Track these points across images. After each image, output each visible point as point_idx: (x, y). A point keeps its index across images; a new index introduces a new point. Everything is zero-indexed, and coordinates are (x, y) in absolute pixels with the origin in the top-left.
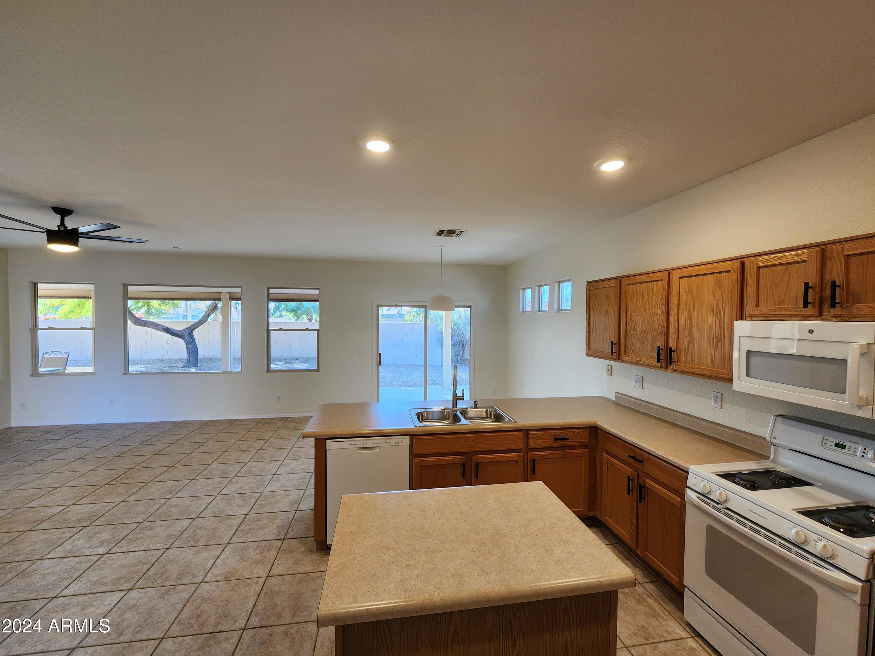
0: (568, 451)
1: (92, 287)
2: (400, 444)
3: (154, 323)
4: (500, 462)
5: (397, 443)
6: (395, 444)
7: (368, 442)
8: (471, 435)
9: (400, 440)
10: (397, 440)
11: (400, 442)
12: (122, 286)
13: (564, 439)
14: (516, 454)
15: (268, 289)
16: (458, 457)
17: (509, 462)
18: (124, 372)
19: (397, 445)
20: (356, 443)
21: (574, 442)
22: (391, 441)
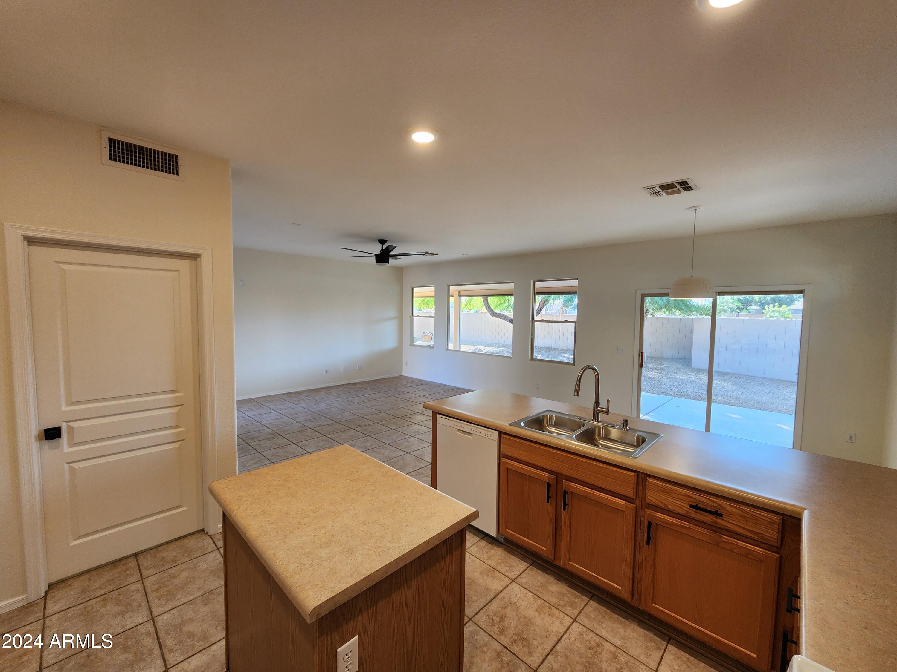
0: (724, 538)
1: (433, 289)
2: (489, 437)
3: (504, 315)
4: (598, 503)
5: (487, 435)
6: (485, 436)
7: (465, 426)
8: (561, 453)
9: (489, 433)
10: (487, 433)
11: (489, 436)
12: (447, 286)
13: (717, 514)
14: (623, 502)
15: (534, 282)
16: (546, 474)
17: (613, 509)
18: (446, 349)
19: (487, 437)
20: (456, 423)
21: (740, 526)
22: (482, 431)
